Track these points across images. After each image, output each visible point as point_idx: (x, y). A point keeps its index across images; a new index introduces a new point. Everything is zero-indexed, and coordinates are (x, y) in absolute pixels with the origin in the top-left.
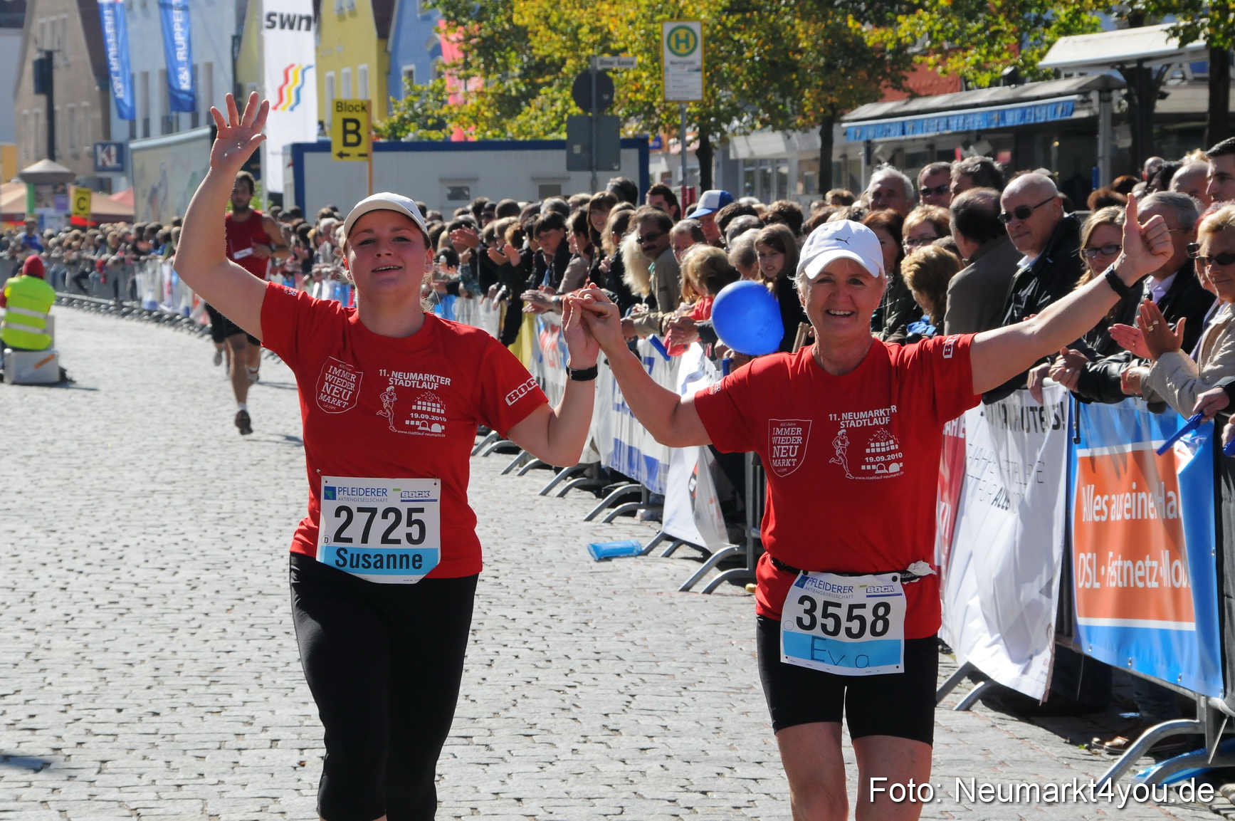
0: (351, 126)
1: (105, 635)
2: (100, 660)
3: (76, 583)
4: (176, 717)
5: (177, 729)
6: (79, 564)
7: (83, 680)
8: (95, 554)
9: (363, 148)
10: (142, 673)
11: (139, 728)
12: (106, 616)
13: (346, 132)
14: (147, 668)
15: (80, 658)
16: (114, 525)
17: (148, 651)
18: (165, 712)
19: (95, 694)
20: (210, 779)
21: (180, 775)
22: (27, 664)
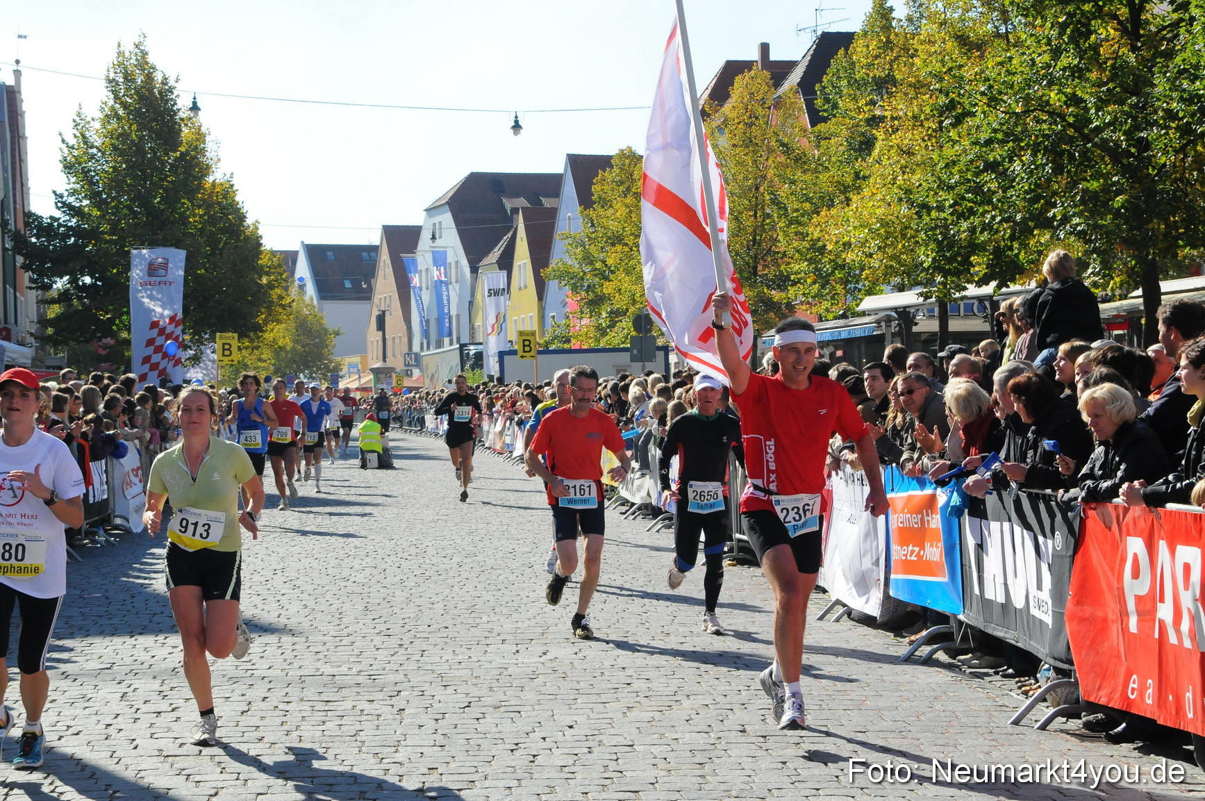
0: (527, 343)
1: (420, 589)
2: (418, 602)
3: (405, 564)
4: (457, 629)
5: (457, 635)
6: (406, 555)
7: (411, 611)
8: (413, 550)
9: (532, 353)
10: (439, 608)
11: (439, 635)
12: (420, 580)
13: (524, 346)
14: (441, 605)
15: (409, 601)
16: (420, 536)
17: (441, 597)
18: (451, 627)
19: (417, 618)
20: (474, 659)
21: (460, 658)
22: (384, 604)
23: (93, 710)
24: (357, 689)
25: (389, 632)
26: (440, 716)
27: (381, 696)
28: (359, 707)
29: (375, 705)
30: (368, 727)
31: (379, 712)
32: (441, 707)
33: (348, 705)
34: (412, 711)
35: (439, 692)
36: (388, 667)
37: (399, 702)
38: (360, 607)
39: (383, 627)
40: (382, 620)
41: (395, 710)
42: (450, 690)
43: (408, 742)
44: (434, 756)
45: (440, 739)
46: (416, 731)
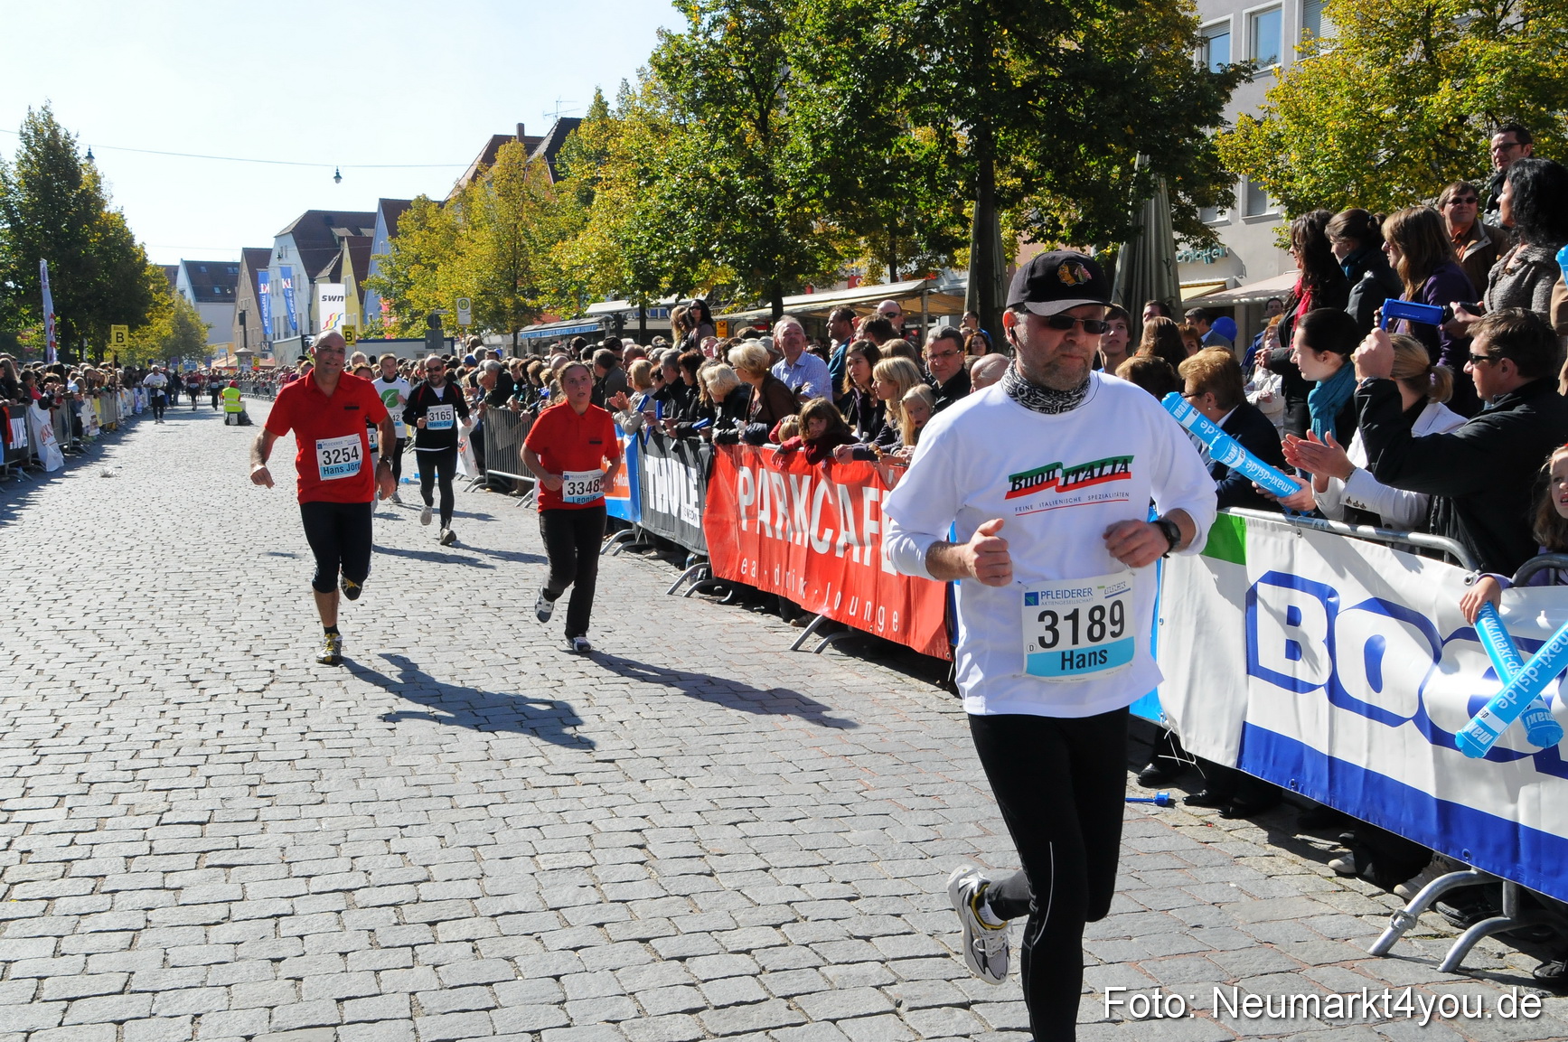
2: (259, 519)
3: (252, 494)
4: (286, 539)
7: (253, 527)
10: (274, 524)
11: (273, 543)
12: (261, 504)
14: (276, 522)
15: (252, 519)
17: (277, 516)
18: (281, 537)
19: (257, 531)
20: (296, 559)
22: (234, 521)
24: (208, 582)
25: (235, 541)
26: (267, 600)
27: (225, 586)
28: (208, 594)
29: (220, 593)
30: (214, 609)
31: (222, 597)
32: (269, 594)
33: (200, 593)
34: (247, 597)
35: (268, 583)
36: (232, 566)
37: (238, 591)
38: (216, 524)
39: (231, 538)
40: (230, 533)
41: (234, 596)
42: (277, 581)
43: (242, 618)
44: (260, 627)
45: (266, 615)
46: (249, 610)
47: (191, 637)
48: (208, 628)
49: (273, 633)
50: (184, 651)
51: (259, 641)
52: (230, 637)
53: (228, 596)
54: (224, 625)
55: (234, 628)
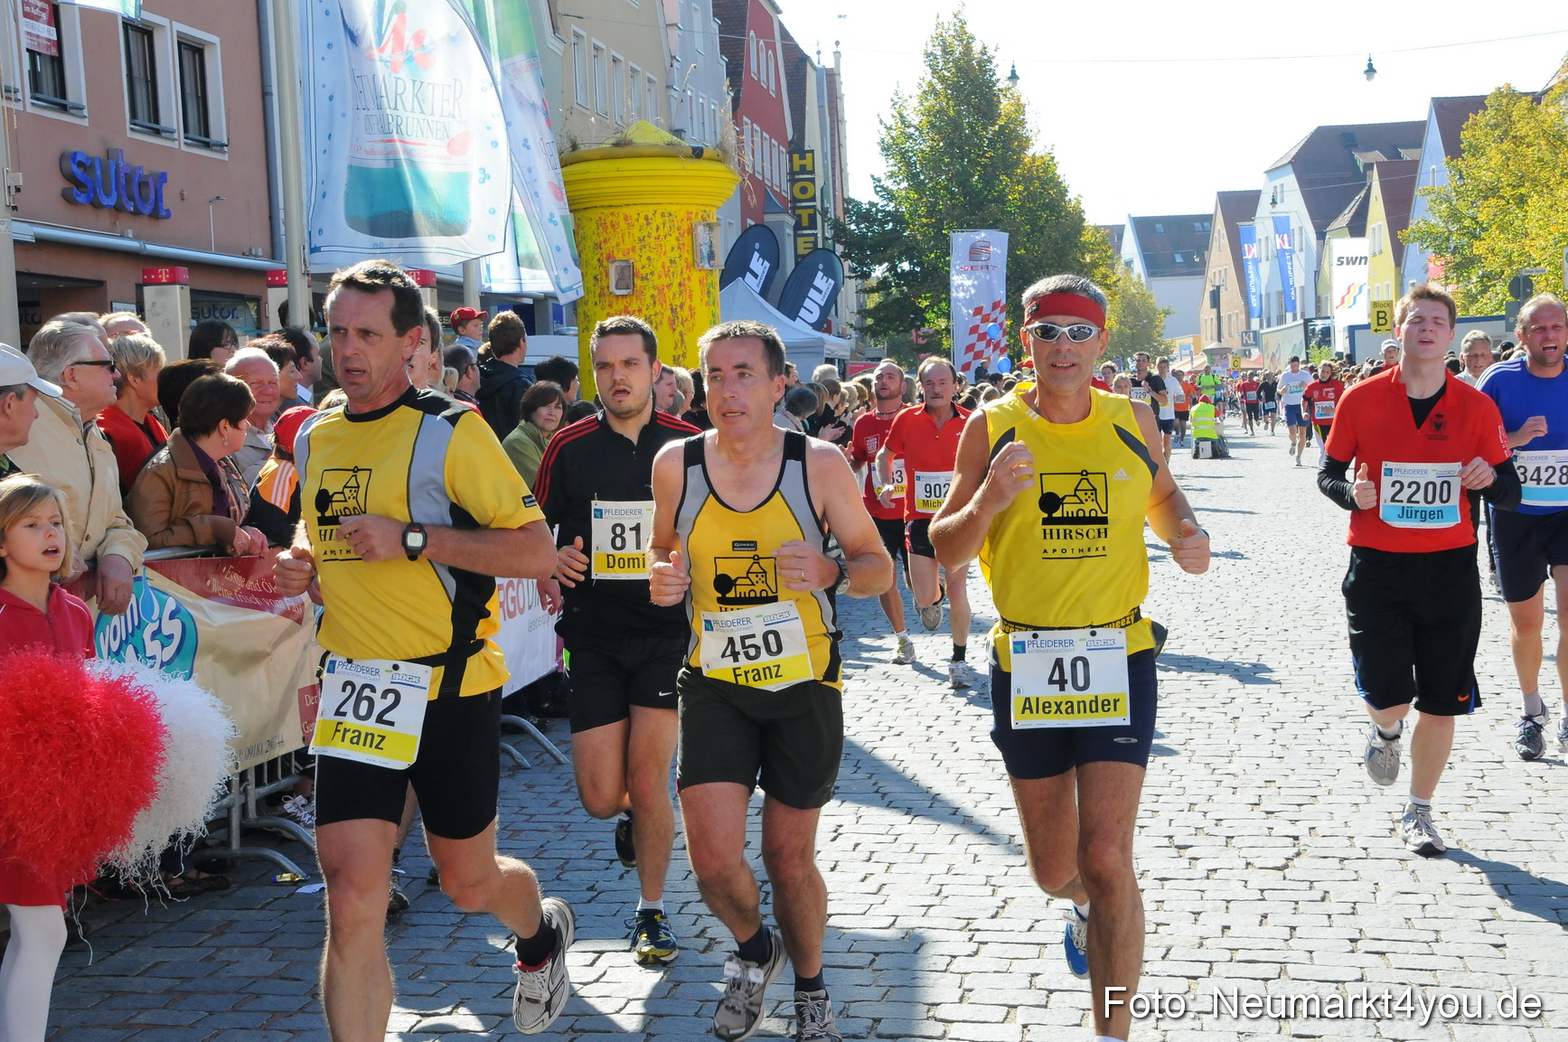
0: (1381, 315)
1: (1257, 589)
2: (1255, 602)
4: (1298, 632)
5: (1298, 638)
6: (1241, 552)
7: (1247, 612)
8: (1250, 547)
10: (1278, 609)
11: (1278, 638)
12: (1257, 579)
13: (1379, 318)
14: (1281, 606)
15: (1245, 601)
17: (1280, 597)
18: (1291, 629)
19: (1253, 620)
20: (1318, 664)
21: (1301, 663)
22: (1217, 604)
23: (914, 712)
24: (1188, 696)
25: (1222, 635)
26: (1279, 726)
27: (1213, 702)
28: (1190, 714)
29: (1206, 713)
30: (1199, 735)
31: (1211, 720)
32: (1280, 717)
34: (1247, 719)
37: (1233, 710)
38: (1191, 608)
39: (1216, 630)
40: (1214, 622)
41: (1228, 718)
42: (1290, 698)
43: (1243, 753)
44: (1271, 769)
45: (1279, 751)
46: (1252, 740)
47: (1171, 778)
48: (1195, 766)
49: (1292, 778)
50: (1161, 799)
51: (1272, 789)
52: (1227, 781)
53: (1219, 720)
54: (1217, 762)
55: (1232, 768)
